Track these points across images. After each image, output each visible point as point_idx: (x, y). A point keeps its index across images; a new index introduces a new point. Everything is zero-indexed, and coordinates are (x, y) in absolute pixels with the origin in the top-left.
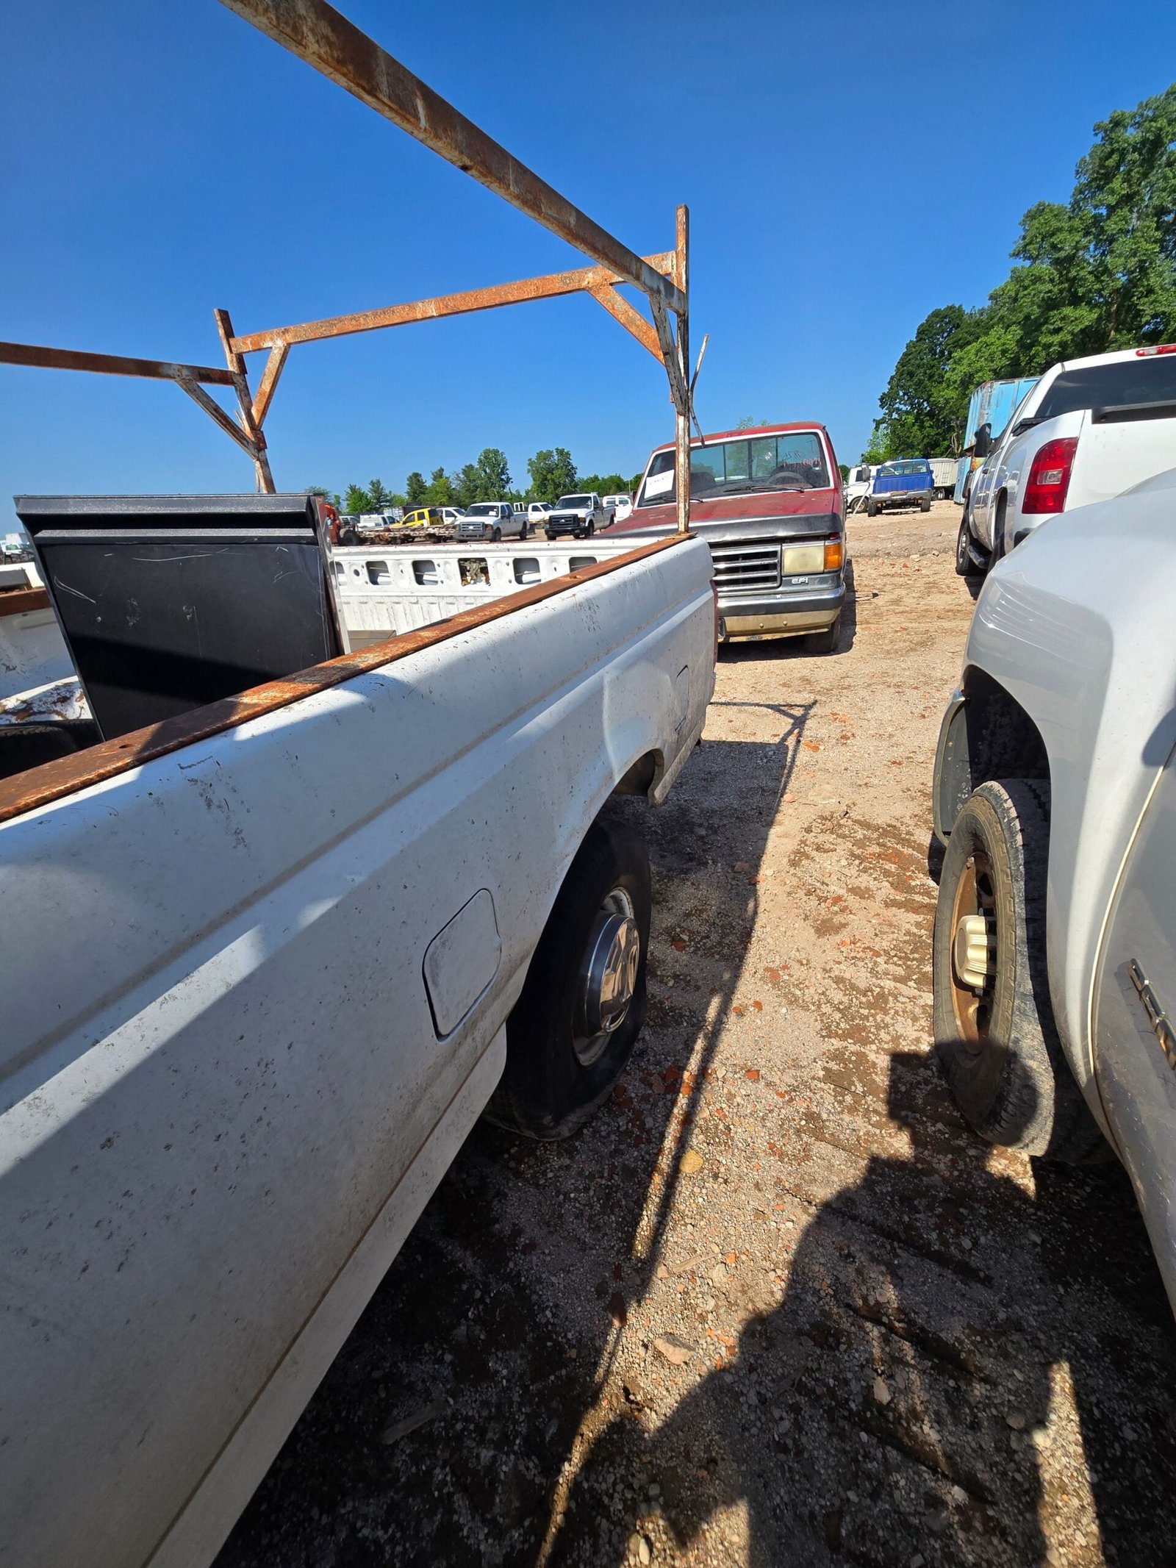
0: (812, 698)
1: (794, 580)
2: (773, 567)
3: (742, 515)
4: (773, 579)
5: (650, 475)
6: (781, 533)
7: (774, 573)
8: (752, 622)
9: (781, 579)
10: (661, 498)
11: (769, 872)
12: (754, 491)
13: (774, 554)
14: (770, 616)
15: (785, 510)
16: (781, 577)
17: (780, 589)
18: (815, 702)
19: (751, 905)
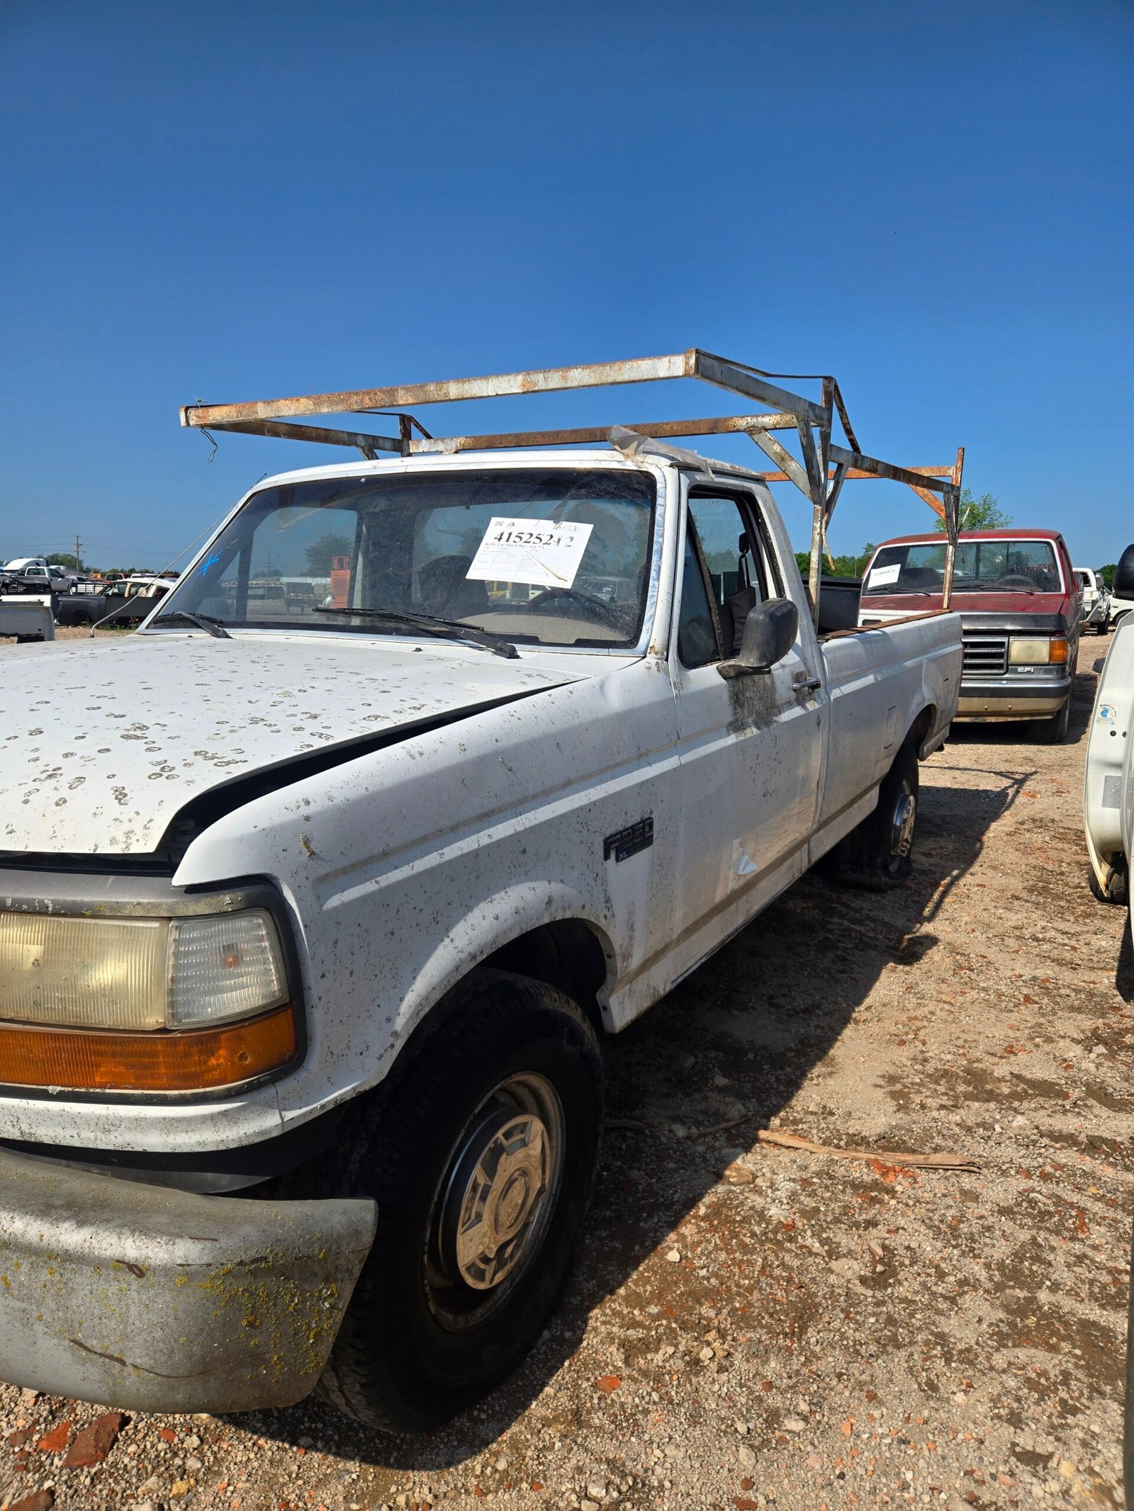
0: (1034, 770)
1: (1020, 669)
2: (1000, 655)
3: (971, 609)
4: (1000, 666)
5: (874, 567)
6: (1009, 627)
7: (1001, 661)
8: (976, 704)
9: (1008, 667)
10: (886, 589)
11: (991, 835)
12: (983, 590)
13: (1001, 645)
14: (995, 699)
15: (1014, 608)
16: (1008, 665)
17: (1006, 676)
18: (1036, 773)
19: (978, 845)
